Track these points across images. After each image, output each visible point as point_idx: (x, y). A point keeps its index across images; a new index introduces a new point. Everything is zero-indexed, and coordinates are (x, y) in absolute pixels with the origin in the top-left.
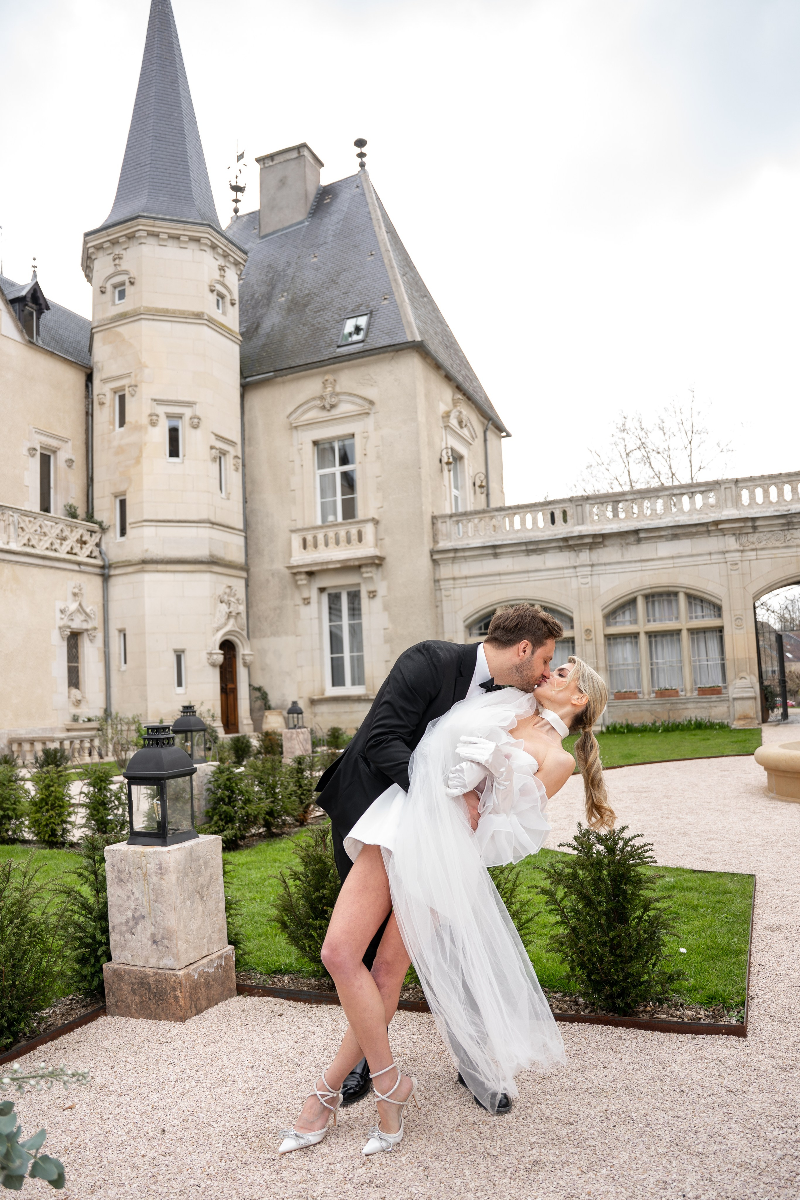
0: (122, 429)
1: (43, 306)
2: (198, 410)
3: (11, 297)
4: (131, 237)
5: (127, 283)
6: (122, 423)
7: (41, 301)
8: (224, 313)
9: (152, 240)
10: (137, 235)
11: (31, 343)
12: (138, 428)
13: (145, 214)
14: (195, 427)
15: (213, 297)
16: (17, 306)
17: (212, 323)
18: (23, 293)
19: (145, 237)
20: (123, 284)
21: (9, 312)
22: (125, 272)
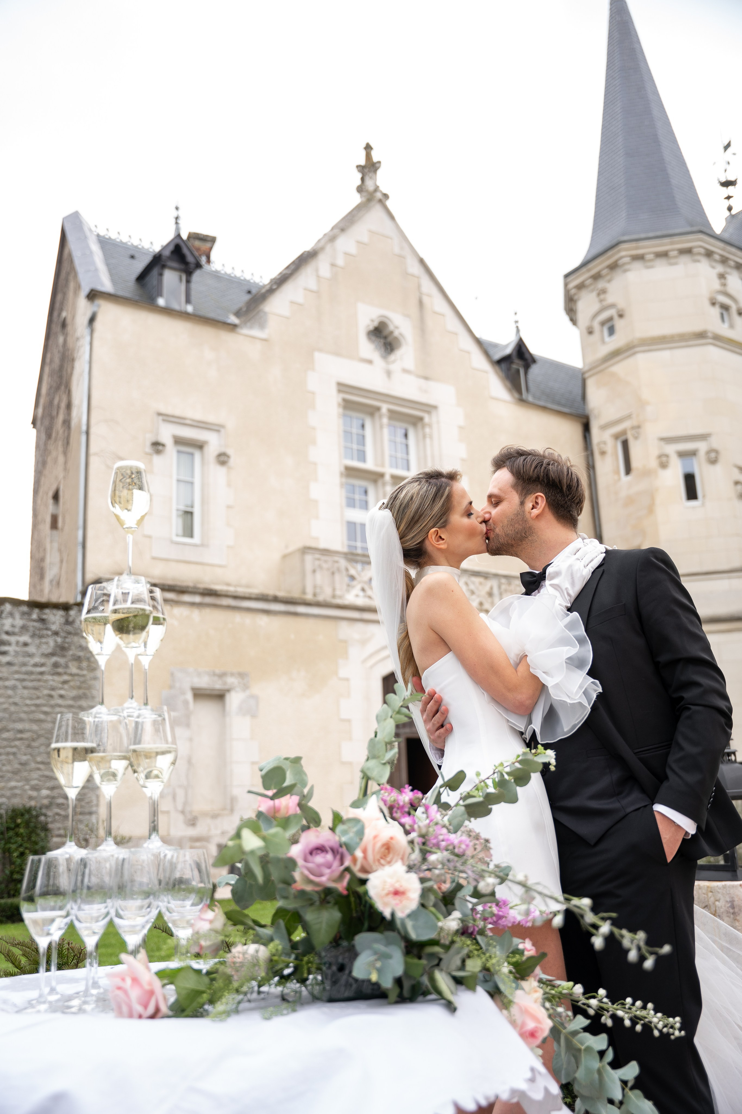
0: (629, 478)
1: (530, 360)
2: (715, 443)
3: (497, 356)
4: (614, 267)
5: (616, 317)
6: (628, 470)
7: (527, 356)
8: (732, 326)
9: (637, 265)
10: (620, 262)
11: (522, 401)
12: (647, 473)
13: (625, 238)
14: (713, 462)
15: (716, 311)
16: (503, 365)
17: (719, 340)
18: (508, 351)
19: (628, 263)
20: (611, 319)
21: (497, 373)
22: (612, 306)
